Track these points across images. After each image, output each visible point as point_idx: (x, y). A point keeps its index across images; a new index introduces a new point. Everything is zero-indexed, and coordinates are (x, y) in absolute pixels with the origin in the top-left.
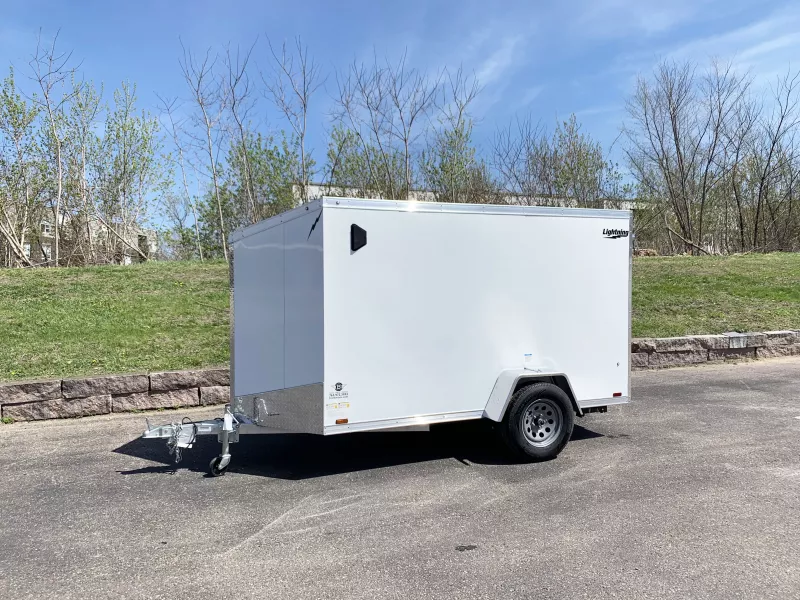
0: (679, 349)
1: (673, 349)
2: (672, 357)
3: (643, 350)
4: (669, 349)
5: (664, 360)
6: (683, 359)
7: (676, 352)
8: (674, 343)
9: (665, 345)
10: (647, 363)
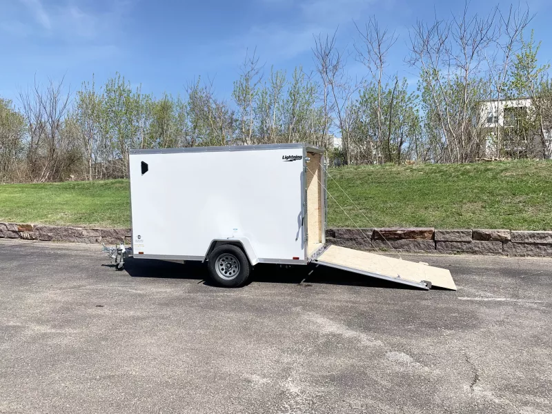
0: (539, 241)
1: (531, 240)
2: (530, 247)
3: (496, 239)
4: (526, 241)
5: (521, 249)
6: (545, 250)
7: (535, 244)
8: (532, 236)
9: (521, 236)
10: (500, 251)
